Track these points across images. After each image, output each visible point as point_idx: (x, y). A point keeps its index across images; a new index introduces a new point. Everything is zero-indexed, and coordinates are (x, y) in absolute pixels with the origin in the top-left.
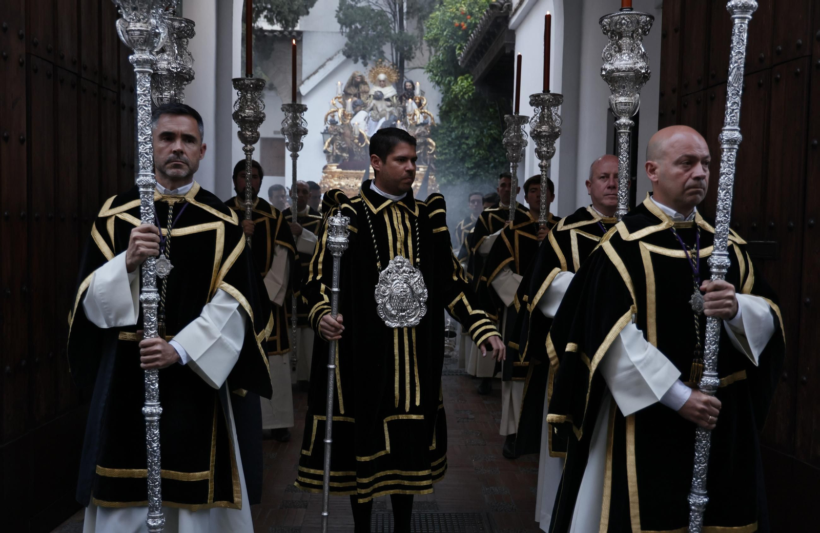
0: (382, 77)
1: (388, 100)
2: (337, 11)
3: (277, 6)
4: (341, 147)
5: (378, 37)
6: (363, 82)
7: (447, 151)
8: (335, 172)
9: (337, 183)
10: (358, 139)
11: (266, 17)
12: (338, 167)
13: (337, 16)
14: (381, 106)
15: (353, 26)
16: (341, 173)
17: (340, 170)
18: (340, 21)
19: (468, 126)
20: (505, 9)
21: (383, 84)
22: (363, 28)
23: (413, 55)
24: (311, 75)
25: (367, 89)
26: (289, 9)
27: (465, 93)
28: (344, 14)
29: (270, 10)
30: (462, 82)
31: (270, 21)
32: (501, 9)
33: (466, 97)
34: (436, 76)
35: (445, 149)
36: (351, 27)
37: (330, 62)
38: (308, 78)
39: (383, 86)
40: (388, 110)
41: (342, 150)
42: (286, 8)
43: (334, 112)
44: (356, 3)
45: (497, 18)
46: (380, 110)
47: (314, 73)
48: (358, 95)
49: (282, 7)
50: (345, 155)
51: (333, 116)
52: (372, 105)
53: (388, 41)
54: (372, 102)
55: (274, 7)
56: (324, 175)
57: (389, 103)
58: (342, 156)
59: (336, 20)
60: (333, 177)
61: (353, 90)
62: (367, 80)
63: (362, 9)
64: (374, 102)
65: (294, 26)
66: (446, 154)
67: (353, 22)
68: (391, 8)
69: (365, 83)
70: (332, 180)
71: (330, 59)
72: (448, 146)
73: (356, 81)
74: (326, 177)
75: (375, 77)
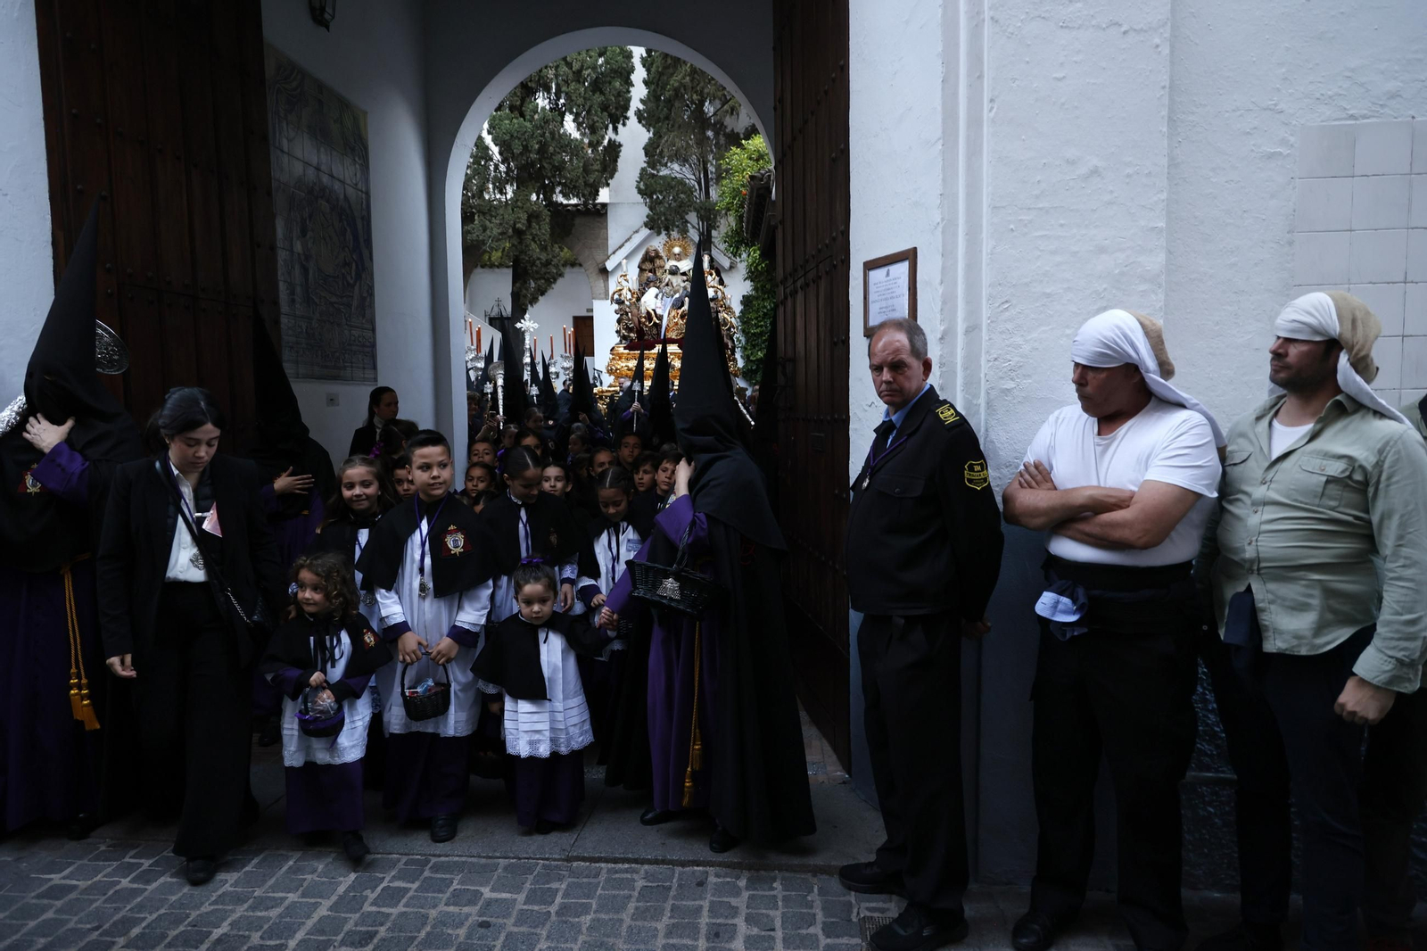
0: (677, 250)
1: (684, 274)
2: (637, 181)
3: (572, 181)
4: (628, 326)
5: (680, 207)
6: (658, 256)
7: (762, 323)
8: (623, 353)
9: (624, 365)
10: (645, 317)
11: (561, 192)
12: (625, 348)
13: (638, 188)
14: (677, 281)
15: (655, 197)
16: (629, 354)
17: (627, 351)
18: (640, 192)
19: (769, 298)
20: (765, 180)
21: (679, 258)
22: (664, 198)
23: (718, 224)
24: (617, 250)
25: (662, 263)
26: (585, 182)
27: (758, 265)
28: (645, 185)
29: (564, 185)
30: (754, 253)
31: (566, 196)
32: (762, 180)
33: (759, 268)
34: (731, 246)
35: (761, 321)
36: (651, 197)
37: (636, 235)
38: (614, 253)
39: (679, 260)
40: (683, 285)
41: (629, 330)
42: (581, 181)
43: (621, 290)
44: (658, 172)
45: (758, 189)
46: (674, 285)
47: (620, 247)
48: (653, 271)
49: (576, 181)
50: (632, 335)
51: (620, 295)
52: (667, 280)
53: (691, 211)
54: (668, 277)
55: (569, 181)
56: (611, 356)
57: (685, 278)
58: (630, 337)
59: (636, 191)
60: (620, 358)
61: (648, 266)
62: (662, 254)
63: (664, 177)
64: (669, 276)
65: (595, 199)
66: (761, 326)
67: (654, 192)
68: (694, 174)
69: (661, 258)
70: (619, 362)
71: (637, 232)
72: (763, 318)
73: (650, 256)
74: (613, 359)
75: (669, 251)
